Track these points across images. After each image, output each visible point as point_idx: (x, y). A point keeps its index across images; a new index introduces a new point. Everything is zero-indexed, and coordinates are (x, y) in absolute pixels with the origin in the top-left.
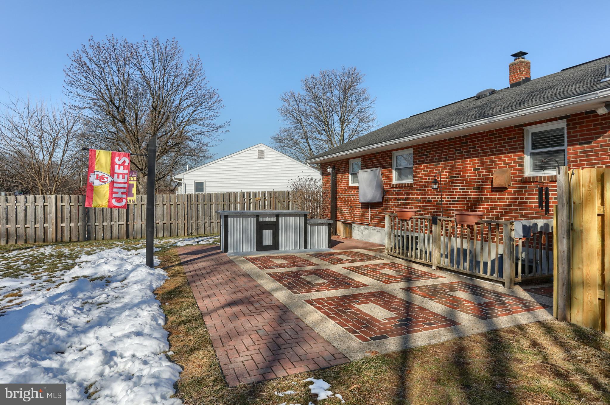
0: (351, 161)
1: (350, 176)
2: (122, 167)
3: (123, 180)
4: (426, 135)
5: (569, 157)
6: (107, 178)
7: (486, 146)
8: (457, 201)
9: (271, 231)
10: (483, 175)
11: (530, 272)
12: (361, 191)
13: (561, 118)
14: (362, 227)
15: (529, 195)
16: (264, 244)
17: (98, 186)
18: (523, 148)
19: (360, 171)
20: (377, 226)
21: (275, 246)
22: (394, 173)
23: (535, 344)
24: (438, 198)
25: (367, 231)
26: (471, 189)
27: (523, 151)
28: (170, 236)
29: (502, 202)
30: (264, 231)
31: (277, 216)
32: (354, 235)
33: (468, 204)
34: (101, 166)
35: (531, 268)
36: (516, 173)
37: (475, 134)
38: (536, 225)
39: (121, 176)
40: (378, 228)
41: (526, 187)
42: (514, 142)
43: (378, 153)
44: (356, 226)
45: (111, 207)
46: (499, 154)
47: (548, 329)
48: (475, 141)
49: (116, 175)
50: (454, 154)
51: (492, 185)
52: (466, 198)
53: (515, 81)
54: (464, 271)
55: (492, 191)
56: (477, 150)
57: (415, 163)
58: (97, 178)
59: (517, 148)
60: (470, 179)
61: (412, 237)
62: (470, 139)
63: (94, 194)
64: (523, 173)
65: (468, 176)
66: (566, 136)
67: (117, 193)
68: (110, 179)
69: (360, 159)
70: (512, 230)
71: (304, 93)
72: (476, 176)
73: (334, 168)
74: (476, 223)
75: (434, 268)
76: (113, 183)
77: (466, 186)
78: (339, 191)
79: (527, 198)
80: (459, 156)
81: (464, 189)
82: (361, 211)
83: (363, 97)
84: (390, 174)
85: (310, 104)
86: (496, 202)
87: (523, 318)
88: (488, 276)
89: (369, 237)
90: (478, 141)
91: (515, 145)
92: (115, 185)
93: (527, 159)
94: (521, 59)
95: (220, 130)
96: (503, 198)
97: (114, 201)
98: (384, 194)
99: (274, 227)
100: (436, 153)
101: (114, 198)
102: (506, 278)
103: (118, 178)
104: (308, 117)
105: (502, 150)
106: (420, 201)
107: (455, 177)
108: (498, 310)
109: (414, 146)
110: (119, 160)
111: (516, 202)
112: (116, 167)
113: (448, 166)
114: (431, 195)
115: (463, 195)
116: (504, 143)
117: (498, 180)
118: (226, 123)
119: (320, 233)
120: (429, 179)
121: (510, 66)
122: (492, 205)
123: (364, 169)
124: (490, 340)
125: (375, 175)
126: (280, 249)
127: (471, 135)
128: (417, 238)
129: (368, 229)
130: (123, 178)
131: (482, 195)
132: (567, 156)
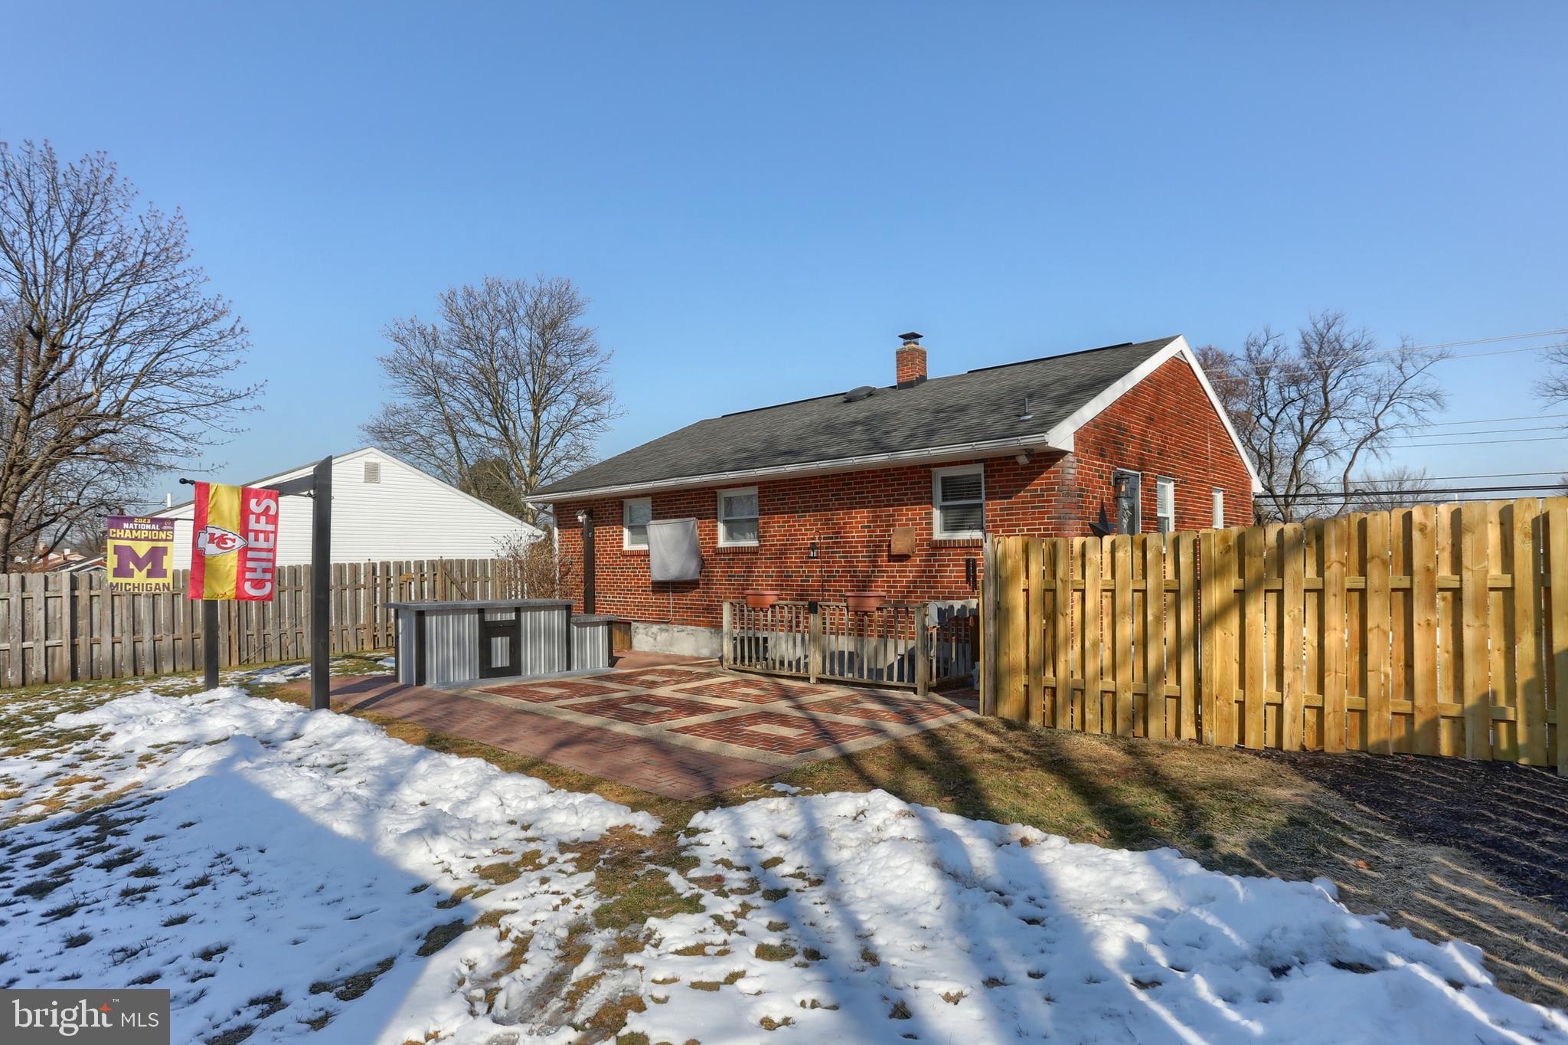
0: (628, 502)
1: (626, 532)
2: (263, 519)
3: (265, 545)
4: (790, 468)
5: (988, 515)
6: (234, 541)
7: (880, 491)
8: (835, 576)
9: (506, 640)
10: (876, 536)
11: (946, 674)
12: (654, 561)
13: (977, 461)
14: (655, 628)
15: (939, 566)
16: (494, 666)
17: (214, 556)
18: (931, 498)
19: (652, 522)
20: (687, 624)
21: (514, 668)
22: (721, 529)
23: (969, 735)
24: (804, 572)
25: (664, 635)
26: (858, 557)
27: (931, 504)
28: (194, 668)
29: (904, 577)
30: (493, 640)
31: (518, 610)
32: (635, 643)
33: (853, 581)
34: (220, 516)
35: (946, 670)
36: (922, 534)
37: (863, 472)
38: (952, 607)
39: (261, 536)
40: (689, 627)
41: (935, 555)
42: (919, 488)
43: (688, 490)
44: (641, 626)
45: (241, 597)
46: (899, 505)
47: (979, 724)
48: (862, 483)
49: (251, 535)
50: (831, 500)
51: (889, 551)
52: (850, 572)
53: (906, 379)
54: (861, 680)
55: (889, 561)
56: (867, 497)
57: (762, 512)
58: (211, 541)
59: (923, 498)
60: (856, 542)
61: (757, 639)
62: (856, 478)
63: (206, 573)
64: (931, 534)
65: (853, 537)
66: (983, 485)
67: (254, 570)
68: (239, 543)
69: (649, 500)
70: (926, 615)
71: (443, 326)
72: (865, 537)
73: (590, 514)
74: (878, 609)
75: (812, 680)
76: (244, 551)
77: (851, 552)
78: (601, 560)
79: (937, 571)
80: (839, 504)
81: (847, 557)
82: (652, 598)
83: (583, 347)
84: (715, 530)
85: (459, 352)
86: (895, 577)
87: (951, 719)
88: (895, 682)
89: (671, 645)
90: (868, 482)
91: (920, 493)
92: (250, 554)
93: (937, 515)
94: (913, 345)
95: (237, 404)
96: (905, 571)
97: (247, 586)
98: (703, 564)
99: (512, 630)
100: (800, 498)
101: (248, 580)
102: (919, 683)
103: (256, 539)
104: (452, 380)
105: (902, 500)
106: (772, 576)
107: (831, 538)
108: (922, 716)
109: (760, 483)
110: (258, 504)
111: (922, 577)
112: (252, 518)
113: (821, 520)
114: (791, 567)
115: (845, 567)
116: (906, 489)
117: (899, 545)
118: (253, 389)
119: (594, 640)
120: (788, 540)
121: (897, 353)
122: (889, 582)
123: (659, 518)
124: (926, 738)
125: (687, 531)
126: (523, 673)
127: (858, 473)
128: (765, 640)
129: (667, 631)
130: (267, 540)
131: (874, 566)
132: (985, 513)
